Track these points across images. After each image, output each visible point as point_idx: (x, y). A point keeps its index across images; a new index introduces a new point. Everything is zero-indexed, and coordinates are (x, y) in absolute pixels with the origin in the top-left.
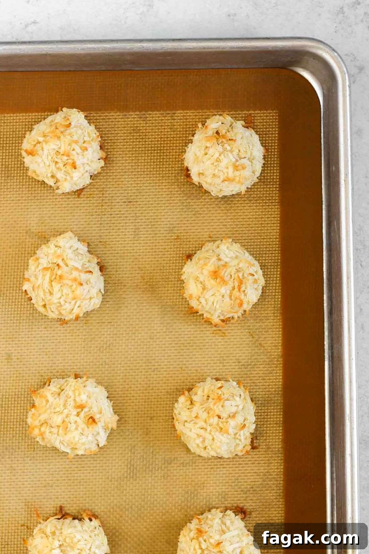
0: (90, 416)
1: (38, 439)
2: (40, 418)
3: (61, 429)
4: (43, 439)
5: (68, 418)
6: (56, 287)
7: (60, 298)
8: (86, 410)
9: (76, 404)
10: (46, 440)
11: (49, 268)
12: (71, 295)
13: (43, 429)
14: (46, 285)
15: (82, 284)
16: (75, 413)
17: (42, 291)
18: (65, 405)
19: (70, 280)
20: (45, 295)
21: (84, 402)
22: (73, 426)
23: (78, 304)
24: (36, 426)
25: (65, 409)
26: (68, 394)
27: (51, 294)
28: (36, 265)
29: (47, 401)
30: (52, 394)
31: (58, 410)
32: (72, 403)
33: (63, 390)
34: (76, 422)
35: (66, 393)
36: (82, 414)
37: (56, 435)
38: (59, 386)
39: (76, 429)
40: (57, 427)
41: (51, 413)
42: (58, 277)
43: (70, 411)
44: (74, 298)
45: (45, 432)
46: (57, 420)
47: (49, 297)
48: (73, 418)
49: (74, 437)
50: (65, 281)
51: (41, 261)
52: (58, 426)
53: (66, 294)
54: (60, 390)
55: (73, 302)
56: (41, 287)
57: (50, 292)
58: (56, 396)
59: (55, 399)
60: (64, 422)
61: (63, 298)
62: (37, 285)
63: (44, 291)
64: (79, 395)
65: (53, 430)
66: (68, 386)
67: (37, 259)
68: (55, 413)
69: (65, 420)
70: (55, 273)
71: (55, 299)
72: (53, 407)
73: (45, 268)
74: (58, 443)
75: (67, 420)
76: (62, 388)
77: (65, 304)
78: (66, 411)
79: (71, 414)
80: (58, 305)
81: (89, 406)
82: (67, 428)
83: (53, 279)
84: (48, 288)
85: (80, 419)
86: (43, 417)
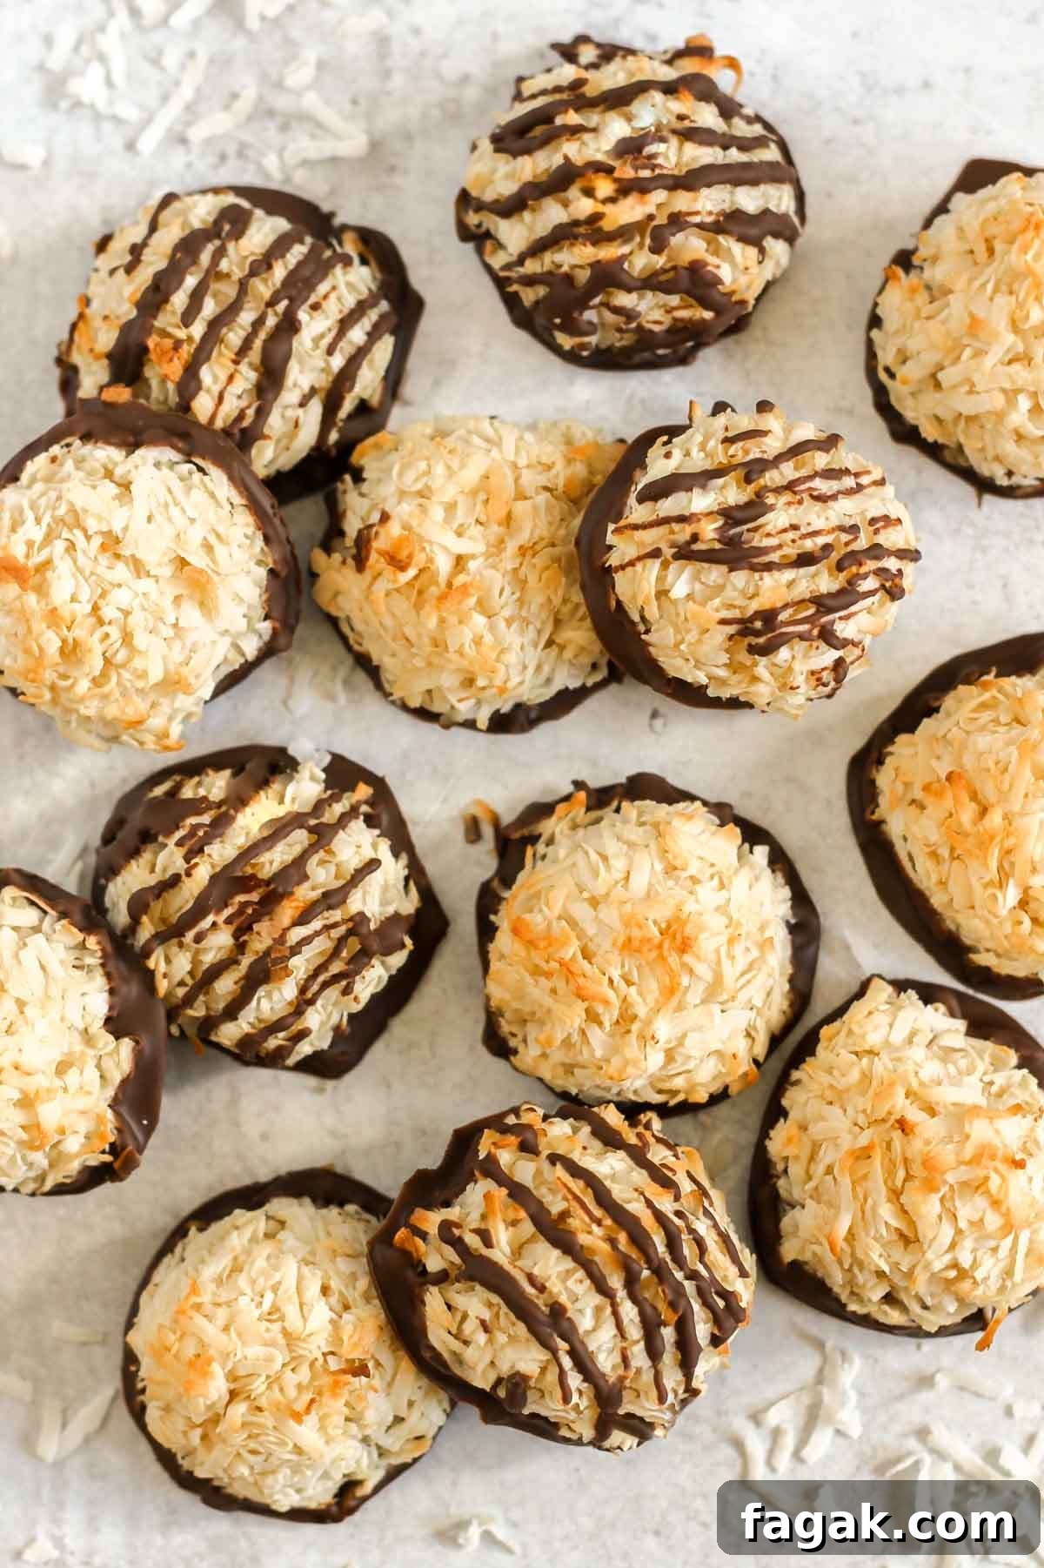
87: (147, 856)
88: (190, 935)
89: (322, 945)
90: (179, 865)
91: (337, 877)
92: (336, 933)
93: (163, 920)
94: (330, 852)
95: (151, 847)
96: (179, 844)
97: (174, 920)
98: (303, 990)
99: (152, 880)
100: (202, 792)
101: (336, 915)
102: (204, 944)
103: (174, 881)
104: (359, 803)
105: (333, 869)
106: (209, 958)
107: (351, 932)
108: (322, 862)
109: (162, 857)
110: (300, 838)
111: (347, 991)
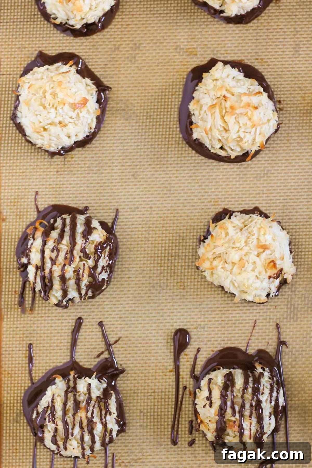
0: (271, 260)
1: (205, 274)
2: (214, 251)
3: (236, 266)
4: (212, 273)
5: (247, 256)
6: (230, 120)
7: (238, 131)
8: (267, 252)
9: (258, 243)
10: (215, 276)
11: (216, 104)
12: (249, 124)
13: (215, 263)
14: (219, 122)
15: (256, 108)
16: (256, 253)
17: (216, 130)
18: (246, 242)
19: (243, 107)
20: (220, 134)
21: (268, 243)
22: (250, 266)
23: (258, 132)
24: (208, 259)
25: (246, 246)
26: (252, 231)
27: (226, 130)
28: (199, 108)
29: (227, 234)
30: (234, 227)
31: (237, 245)
32: (255, 241)
33: (245, 226)
34: (255, 262)
35: (250, 230)
36: (263, 256)
37: (229, 273)
38: (243, 221)
39: (253, 270)
40: (231, 265)
41: (229, 247)
42: (229, 110)
43: (250, 249)
44: (254, 126)
45: (216, 267)
46: (235, 256)
47: (226, 135)
48: (253, 257)
49: (248, 279)
50: (238, 111)
51: (202, 102)
52: (233, 263)
53: (243, 124)
54: (242, 225)
55: (253, 130)
56: (213, 128)
57: (225, 129)
58: (238, 230)
59: (237, 233)
60: (241, 259)
61: (242, 130)
62: (208, 128)
63: (218, 130)
64: (264, 234)
65: (226, 265)
66: (253, 222)
67: (198, 101)
68: (233, 248)
69: (244, 258)
70: (224, 108)
71: (233, 135)
72: (232, 242)
73: (211, 106)
74: (229, 282)
75: (245, 258)
76: (246, 223)
77: (245, 136)
78: (247, 248)
79: (251, 253)
80: (239, 139)
81: (272, 249)
82: (244, 267)
83: (224, 114)
84: (223, 125)
85: (260, 260)
86: (218, 250)
87: (46, 431)
88: (70, 436)
89: (96, 411)
90: (54, 426)
91: (85, 395)
92: (96, 406)
93: (62, 439)
94: (79, 392)
95: (45, 428)
96: (49, 422)
97: (64, 437)
98: (102, 423)
99: (52, 434)
100: (43, 407)
101: (93, 403)
102: (75, 435)
103: (56, 430)
104: (74, 376)
105: (83, 395)
106: (78, 437)
107: (99, 402)
108: (79, 396)
109: (49, 428)
110: (70, 396)
111: (110, 414)
